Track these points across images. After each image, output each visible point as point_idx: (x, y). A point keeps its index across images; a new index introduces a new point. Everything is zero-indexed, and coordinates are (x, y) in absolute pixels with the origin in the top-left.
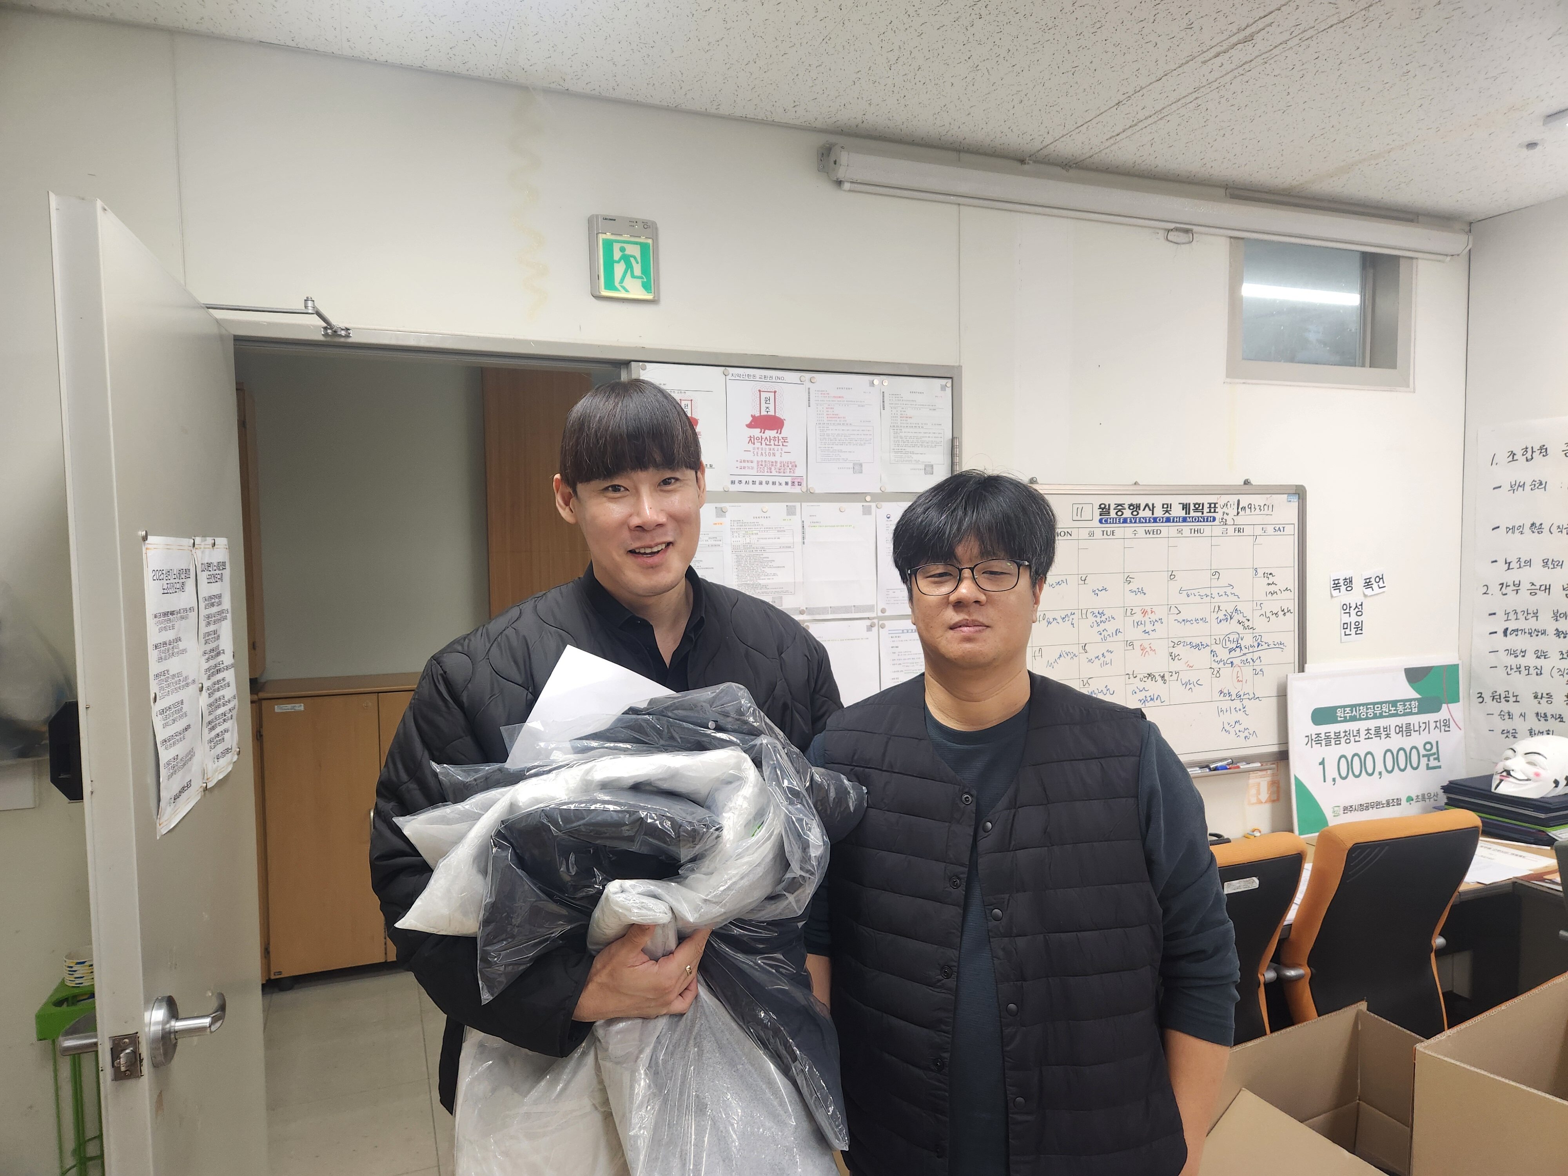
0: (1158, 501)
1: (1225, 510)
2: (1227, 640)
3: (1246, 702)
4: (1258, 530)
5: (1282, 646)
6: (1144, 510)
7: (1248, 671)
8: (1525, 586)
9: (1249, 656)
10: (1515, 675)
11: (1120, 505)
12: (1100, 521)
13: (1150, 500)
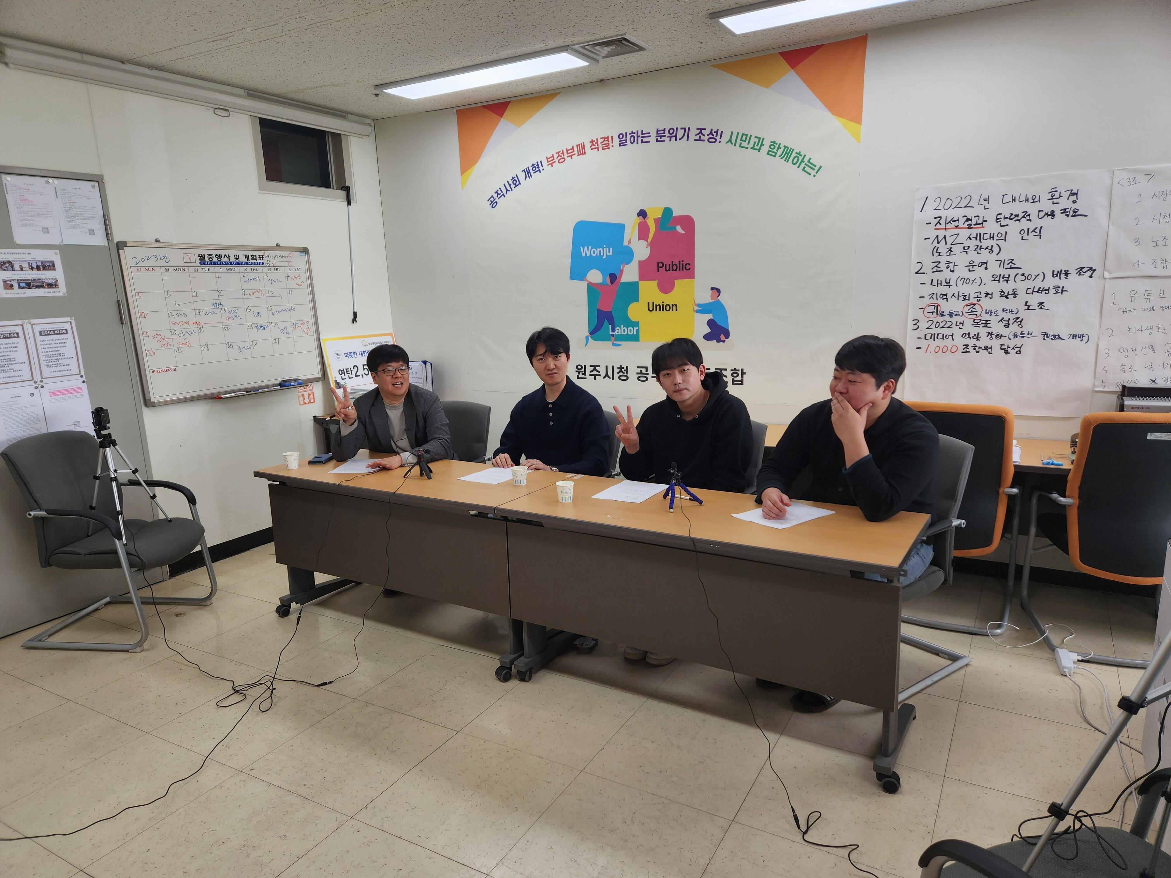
0: (232, 253)
1: (268, 259)
4: (287, 269)
6: (224, 258)
11: (210, 255)
12: (200, 263)
13: (227, 253)
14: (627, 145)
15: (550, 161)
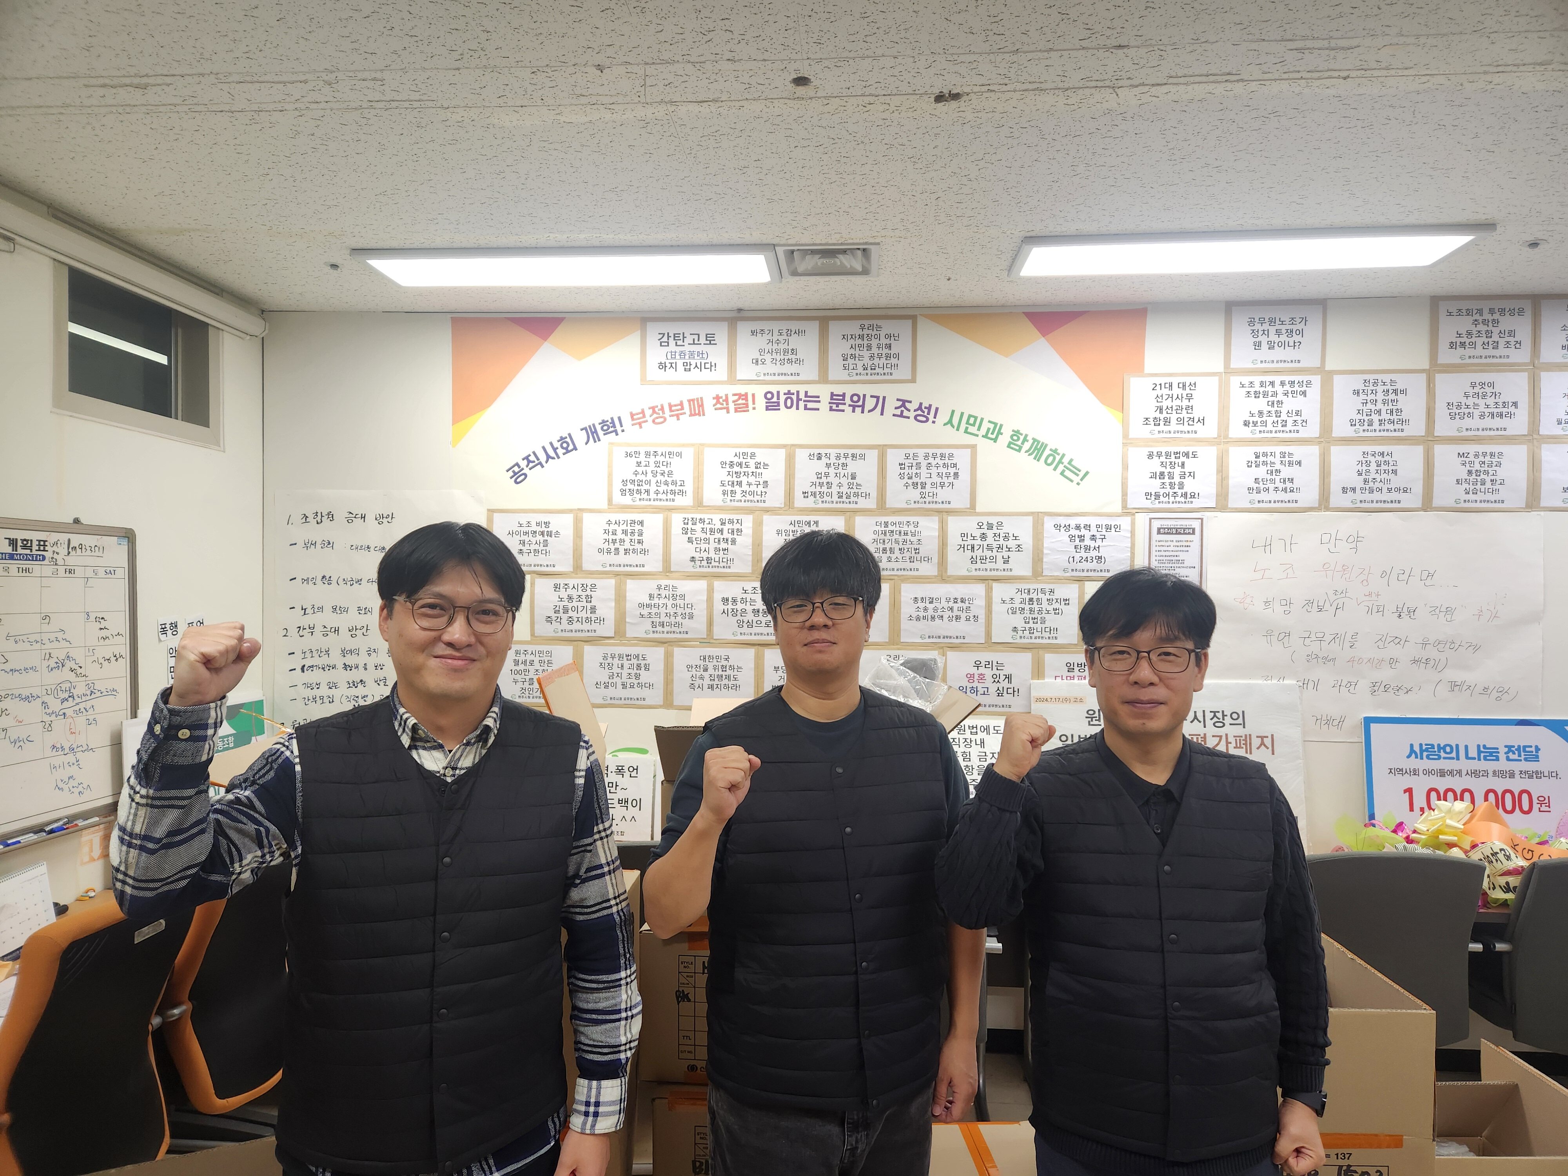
1: (55, 549)
2: (59, 689)
3: (79, 755)
4: (89, 573)
5: (114, 693)
7: (81, 720)
8: (318, 629)
9: (82, 706)
10: (312, 705)
14: (779, 409)
15: (637, 419)
